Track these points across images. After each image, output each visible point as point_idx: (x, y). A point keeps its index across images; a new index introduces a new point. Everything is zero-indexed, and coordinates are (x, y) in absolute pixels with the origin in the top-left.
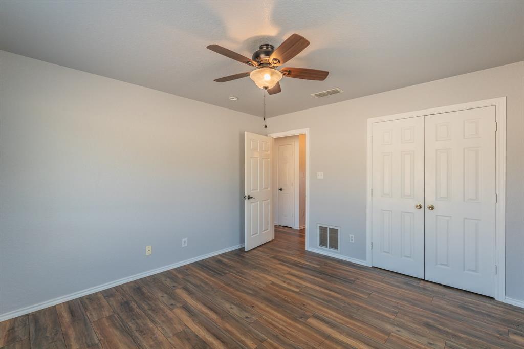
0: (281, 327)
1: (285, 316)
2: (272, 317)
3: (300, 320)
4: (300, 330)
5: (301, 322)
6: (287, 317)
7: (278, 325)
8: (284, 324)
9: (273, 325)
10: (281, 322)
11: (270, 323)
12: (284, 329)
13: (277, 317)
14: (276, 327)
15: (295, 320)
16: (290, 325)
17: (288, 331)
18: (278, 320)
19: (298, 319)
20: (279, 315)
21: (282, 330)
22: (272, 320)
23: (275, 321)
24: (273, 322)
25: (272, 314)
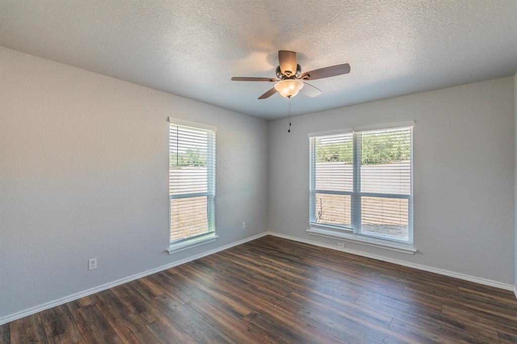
0: (275, 306)
1: (272, 316)
2: (285, 315)
3: (256, 312)
4: (259, 304)
5: (256, 311)
6: (270, 315)
7: (277, 307)
8: (272, 308)
9: (282, 307)
10: (275, 309)
11: (285, 308)
12: (272, 305)
13: (279, 314)
14: (278, 305)
15: (262, 313)
16: (267, 308)
17: (269, 303)
18: (278, 311)
19: (259, 313)
20: (277, 316)
21: (274, 303)
22: (283, 312)
23: (281, 311)
24: (282, 309)
25: (284, 317)
